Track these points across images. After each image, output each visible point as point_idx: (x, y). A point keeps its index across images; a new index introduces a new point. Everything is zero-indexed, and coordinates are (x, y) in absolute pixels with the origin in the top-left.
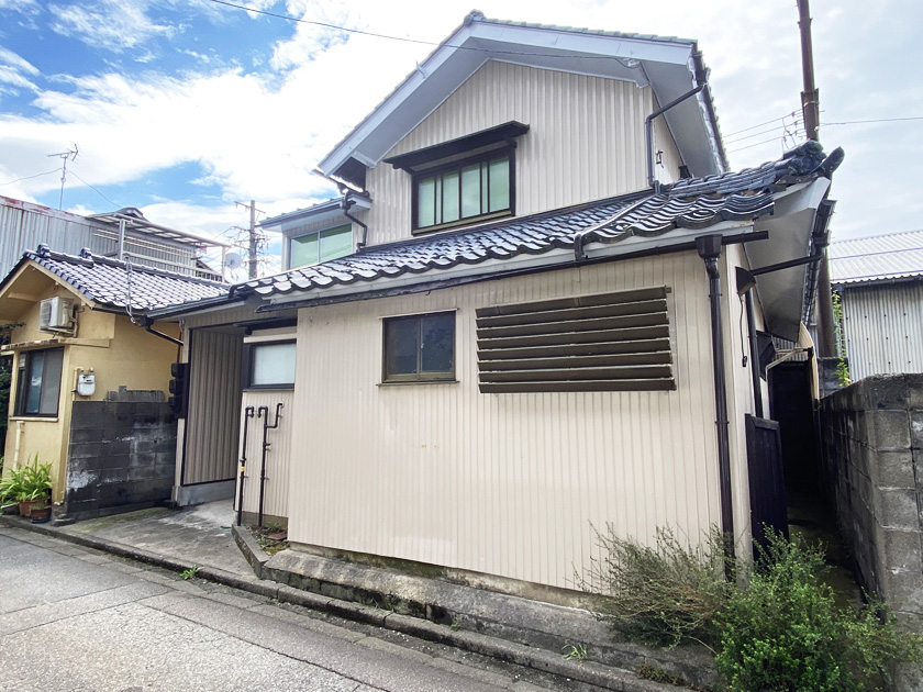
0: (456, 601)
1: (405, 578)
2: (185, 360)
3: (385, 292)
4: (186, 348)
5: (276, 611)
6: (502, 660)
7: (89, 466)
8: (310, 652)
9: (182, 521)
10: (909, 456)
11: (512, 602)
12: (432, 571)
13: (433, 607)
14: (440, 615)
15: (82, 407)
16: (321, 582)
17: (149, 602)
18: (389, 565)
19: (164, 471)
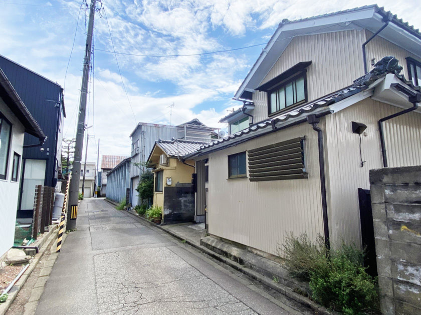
0: (248, 258)
1: (235, 248)
2: (196, 173)
4: (196, 168)
5: (200, 255)
6: (253, 278)
7: (170, 207)
9: (194, 227)
11: (263, 260)
12: (244, 247)
13: (240, 259)
14: (241, 262)
15: (168, 189)
16: (214, 247)
18: (234, 244)
19: (192, 210)
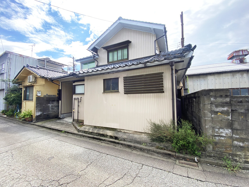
0: (119, 135)
1: (109, 131)
2: (60, 88)
3: (104, 74)
4: (60, 86)
5: (82, 139)
6: (129, 146)
7: (40, 110)
8: (90, 147)
9: (61, 121)
10: (210, 105)
11: (131, 135)
12: (114, 129)
13: (115, 137)
14: (116, 138)
15: (38, 98)
16: (91, 132)
17: (55, 138)
18: (105, 129)
19: (57, 111)
